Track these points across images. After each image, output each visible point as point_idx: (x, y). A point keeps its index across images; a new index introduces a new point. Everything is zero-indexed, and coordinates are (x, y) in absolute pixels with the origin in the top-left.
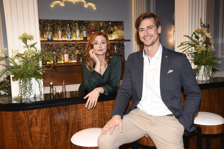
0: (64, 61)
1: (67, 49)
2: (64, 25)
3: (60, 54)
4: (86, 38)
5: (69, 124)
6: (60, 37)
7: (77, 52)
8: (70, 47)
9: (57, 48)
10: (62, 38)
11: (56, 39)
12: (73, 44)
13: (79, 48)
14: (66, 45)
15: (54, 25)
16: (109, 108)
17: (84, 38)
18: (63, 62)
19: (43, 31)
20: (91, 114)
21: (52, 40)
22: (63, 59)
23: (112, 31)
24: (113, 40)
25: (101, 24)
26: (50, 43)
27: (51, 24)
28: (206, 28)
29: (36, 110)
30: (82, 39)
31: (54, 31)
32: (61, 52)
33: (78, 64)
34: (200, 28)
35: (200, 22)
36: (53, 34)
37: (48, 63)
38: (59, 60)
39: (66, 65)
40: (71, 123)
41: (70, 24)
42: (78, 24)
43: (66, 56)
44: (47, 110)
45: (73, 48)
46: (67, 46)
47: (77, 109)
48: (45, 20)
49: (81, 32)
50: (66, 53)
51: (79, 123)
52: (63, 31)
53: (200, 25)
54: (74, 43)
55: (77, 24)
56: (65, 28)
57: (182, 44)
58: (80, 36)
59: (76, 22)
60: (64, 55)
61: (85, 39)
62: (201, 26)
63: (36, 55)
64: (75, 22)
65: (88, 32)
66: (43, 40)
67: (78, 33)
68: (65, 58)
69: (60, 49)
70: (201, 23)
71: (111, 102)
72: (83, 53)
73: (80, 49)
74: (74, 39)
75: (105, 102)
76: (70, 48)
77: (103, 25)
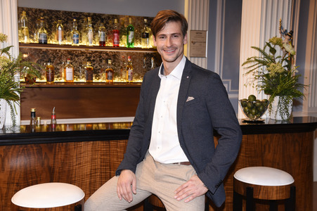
0: (65, 78)
1: (71, 59)
2: (68, 19)
3: (58, 67)
4: (104, 43)
5: (53, 172)
6: (60, 39)
7: (88, 65)
8: (77, 56)
9: (55, 57)
10: (62, 40)
11: (54, 43)
12: (82, 52)
13: (92, 59)
14: (69, 53)
15: (51, 18)
16: (117, 152)
17: (100, 42)
18: (63, 80)
19: (32, 27)
20: (89, 159)
21: (46, 44)
22: (63, 75)
23: (147, 34)
24: (150, 49)
25: (130, 22)
26: (44, 48)
27: (46, 17)
28: (288, 37)
29: (5, 147)
30: (98, 44)
31: (51, 29)
32: (61, 63)
33: (88, 85)
34: (279, 36)
35: (279, 26)
36: (50, 33)
37: (38, 80)
38: (58, 77)
39: (68, 85)
40: (57, 170)
41: (78, 19)
42: (93, 19)
43: (69, 71)
44: (21, 149)
45: (82, 58)
46: (72, 55)
47: (67, 150)
48: (36, 10)
49: (96, 32)
50: (69, 66)
51: (69, 171)
52: (65, 29)
53: (278, 31)
54: (83, 50)
55: (89, 19)
56: (69, 25)
57: (249, 60)
58: (94, 39)
59: (89, 15)
60: (65, 68)
61: (102, 44)
62: (281, 33)
63: (10, 65)
64: (87, 16)
65: (108, 34)
66: (32, 42)
67: (90, 34)
68: (67, 74)
69: (60, 58)
70: (281, 28)
71: (122, 143)
72: (99, 67)
73: (94, 61)
74: (84, 43)
75: (112, 143)
76: (76, 59)
77: (134, 24)
